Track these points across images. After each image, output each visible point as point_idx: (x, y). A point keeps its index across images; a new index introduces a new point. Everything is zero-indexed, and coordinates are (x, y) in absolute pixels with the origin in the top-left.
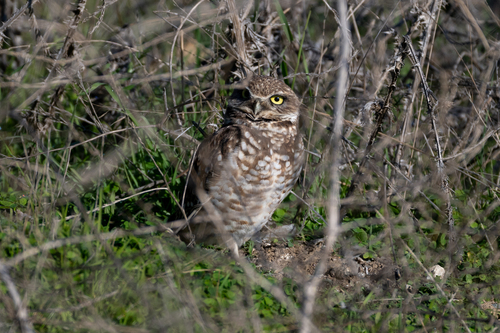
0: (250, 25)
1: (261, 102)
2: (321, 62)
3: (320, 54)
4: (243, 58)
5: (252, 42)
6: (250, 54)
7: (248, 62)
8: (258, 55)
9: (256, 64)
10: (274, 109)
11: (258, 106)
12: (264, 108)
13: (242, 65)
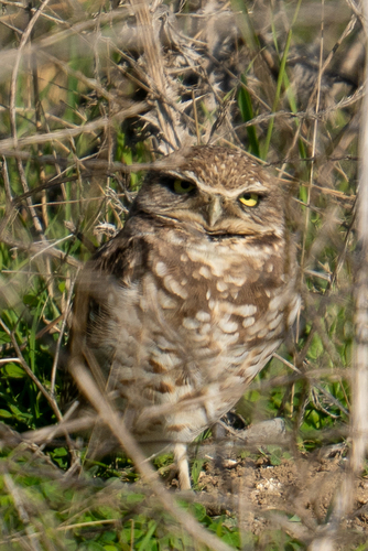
0: (170, 19)
1: (223, 202)
2: (319, 86)
3: (316, 69)
4: (160, 87)
5: (177, 52)
6: (175, 76)
7: (170, 94)
8: (191, 79)
9: (186, 97)
10: (245, 216)
11: (217, 209)
12: (228, 213)
13: (160, 101)
